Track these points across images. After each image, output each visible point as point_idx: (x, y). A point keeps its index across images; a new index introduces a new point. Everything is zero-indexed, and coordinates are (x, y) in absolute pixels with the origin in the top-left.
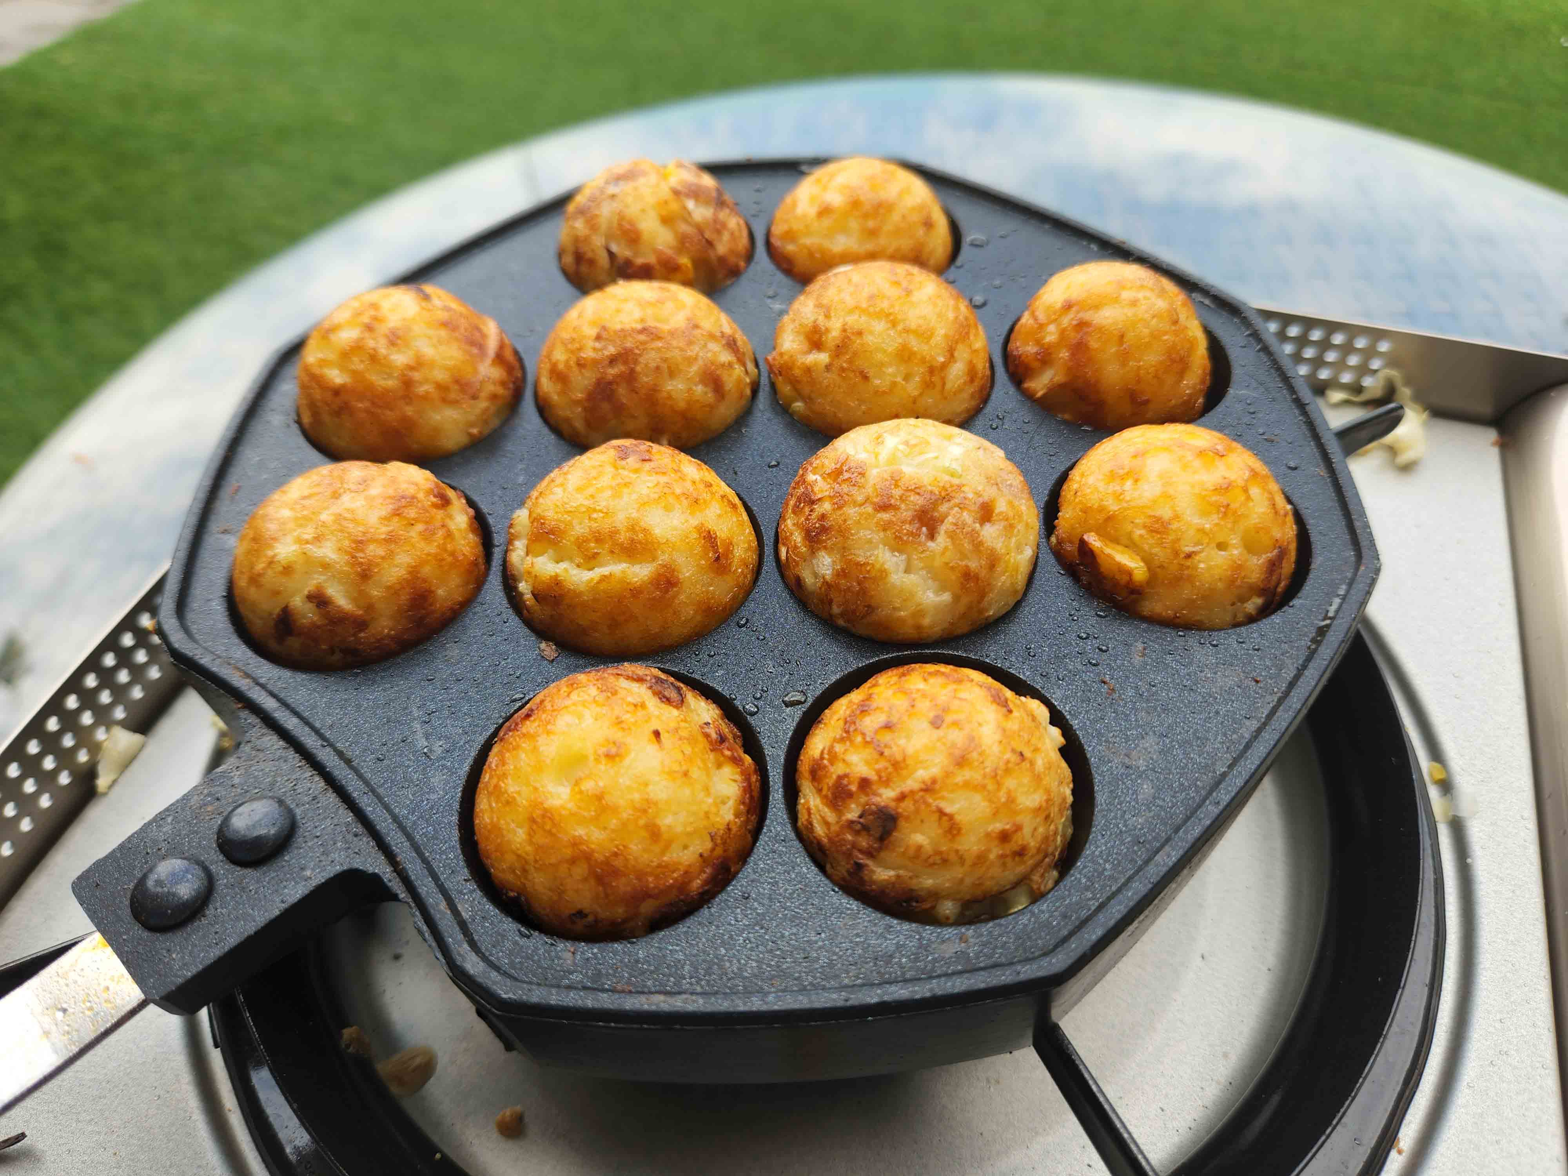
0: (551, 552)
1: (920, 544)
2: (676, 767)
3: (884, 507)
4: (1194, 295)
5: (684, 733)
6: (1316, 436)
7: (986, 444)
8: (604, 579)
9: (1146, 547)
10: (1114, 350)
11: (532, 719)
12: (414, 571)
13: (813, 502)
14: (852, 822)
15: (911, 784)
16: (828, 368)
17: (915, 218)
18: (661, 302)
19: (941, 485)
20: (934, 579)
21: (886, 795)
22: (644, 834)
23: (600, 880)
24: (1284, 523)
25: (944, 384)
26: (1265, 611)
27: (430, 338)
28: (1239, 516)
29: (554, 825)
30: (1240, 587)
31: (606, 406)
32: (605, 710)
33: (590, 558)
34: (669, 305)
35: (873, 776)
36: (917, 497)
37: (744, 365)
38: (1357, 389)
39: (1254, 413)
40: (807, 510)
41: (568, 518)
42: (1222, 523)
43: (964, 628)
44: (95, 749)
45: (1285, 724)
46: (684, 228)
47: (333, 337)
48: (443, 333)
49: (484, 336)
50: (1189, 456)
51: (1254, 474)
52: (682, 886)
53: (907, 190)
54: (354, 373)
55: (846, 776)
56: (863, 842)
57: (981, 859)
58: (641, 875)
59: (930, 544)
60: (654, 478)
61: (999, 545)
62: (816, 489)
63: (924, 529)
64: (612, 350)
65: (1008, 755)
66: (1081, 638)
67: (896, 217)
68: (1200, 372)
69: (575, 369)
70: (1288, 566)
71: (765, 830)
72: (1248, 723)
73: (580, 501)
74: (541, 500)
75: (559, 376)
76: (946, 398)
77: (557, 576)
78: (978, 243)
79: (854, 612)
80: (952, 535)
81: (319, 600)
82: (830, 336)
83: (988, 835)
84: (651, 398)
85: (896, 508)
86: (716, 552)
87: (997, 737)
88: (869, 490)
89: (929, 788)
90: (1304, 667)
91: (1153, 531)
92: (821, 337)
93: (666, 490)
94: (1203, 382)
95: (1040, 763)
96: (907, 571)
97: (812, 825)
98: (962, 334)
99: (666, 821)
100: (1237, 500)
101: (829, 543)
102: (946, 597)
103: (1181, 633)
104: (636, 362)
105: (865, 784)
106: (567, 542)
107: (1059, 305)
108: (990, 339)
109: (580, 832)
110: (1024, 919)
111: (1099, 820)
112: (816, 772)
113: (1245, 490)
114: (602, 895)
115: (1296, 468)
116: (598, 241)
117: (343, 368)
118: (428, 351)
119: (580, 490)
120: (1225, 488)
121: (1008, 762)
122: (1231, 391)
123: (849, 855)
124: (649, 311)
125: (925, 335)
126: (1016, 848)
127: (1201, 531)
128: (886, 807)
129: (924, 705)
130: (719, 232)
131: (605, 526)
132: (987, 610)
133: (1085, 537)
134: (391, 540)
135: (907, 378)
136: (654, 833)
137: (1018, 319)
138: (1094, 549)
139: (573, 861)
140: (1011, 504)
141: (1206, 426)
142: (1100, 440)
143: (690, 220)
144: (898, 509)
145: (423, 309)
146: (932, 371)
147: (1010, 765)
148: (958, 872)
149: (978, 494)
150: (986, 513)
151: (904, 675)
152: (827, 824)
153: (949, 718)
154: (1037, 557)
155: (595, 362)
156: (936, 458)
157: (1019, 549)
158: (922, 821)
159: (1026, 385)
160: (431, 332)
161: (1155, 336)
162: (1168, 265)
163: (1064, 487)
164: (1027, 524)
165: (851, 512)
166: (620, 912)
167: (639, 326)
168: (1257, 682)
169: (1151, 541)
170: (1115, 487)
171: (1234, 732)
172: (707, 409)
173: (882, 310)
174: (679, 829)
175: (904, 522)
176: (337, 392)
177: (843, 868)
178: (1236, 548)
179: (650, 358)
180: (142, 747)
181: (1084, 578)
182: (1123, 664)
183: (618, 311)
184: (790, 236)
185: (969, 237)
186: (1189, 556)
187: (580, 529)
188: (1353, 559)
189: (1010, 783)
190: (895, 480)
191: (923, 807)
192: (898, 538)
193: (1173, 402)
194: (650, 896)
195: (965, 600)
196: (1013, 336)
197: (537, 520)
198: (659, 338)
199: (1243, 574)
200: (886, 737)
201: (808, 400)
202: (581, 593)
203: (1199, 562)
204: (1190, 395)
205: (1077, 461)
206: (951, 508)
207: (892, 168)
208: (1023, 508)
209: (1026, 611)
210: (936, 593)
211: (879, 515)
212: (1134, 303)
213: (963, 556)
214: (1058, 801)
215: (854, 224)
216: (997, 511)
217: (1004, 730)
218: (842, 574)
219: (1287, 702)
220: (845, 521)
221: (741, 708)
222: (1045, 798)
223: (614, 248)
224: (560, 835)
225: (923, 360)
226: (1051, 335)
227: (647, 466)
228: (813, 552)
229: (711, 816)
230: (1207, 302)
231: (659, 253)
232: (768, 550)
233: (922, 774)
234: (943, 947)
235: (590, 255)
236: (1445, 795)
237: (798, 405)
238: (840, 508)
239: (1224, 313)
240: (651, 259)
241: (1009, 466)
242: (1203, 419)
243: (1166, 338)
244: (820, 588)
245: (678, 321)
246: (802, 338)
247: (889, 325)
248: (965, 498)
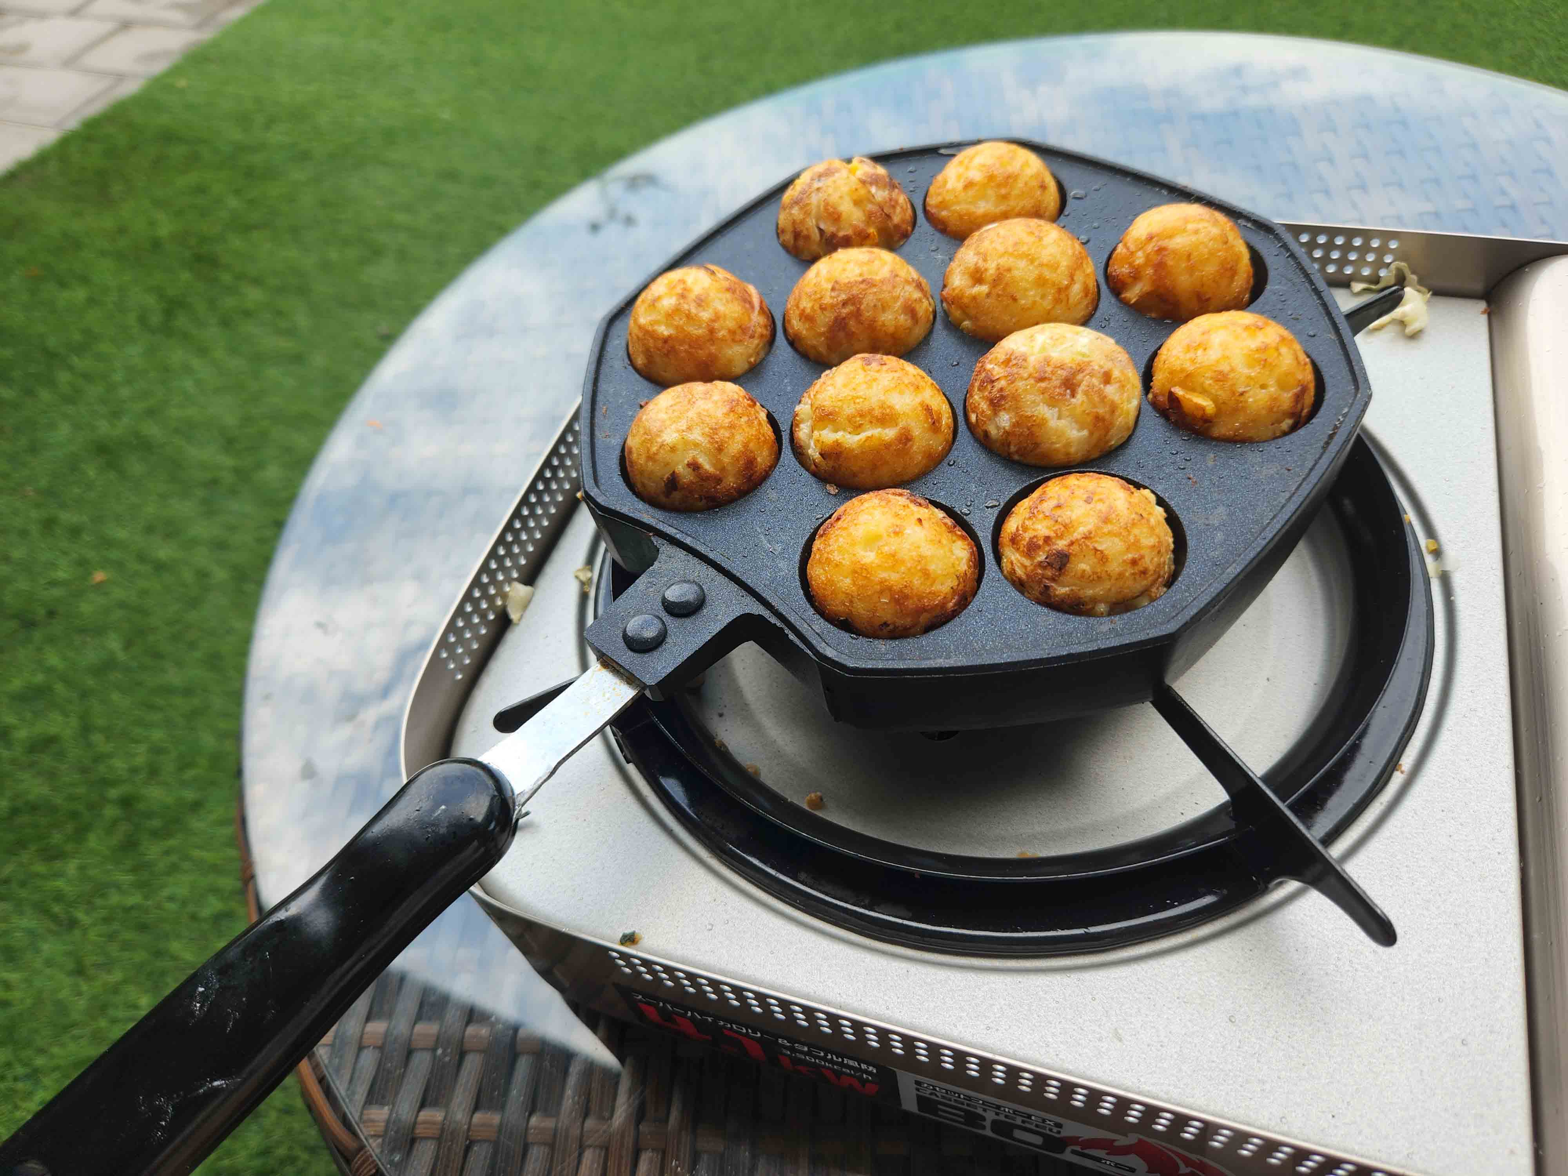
0: (830, 427)
1: (1066, 400)
2: (933, 537)
3: (1042, 379)
4: (1239, 221)
5: (934, 521)
6: (1329, 314)
7: (1103, 336)
8: (868, 438)
9: (1213, 391)
10: (1184, 265)
11: (842, 520)
12: (746, 445)
13: (993, 382)
14: (1041, 562)
15: (1077, 535)
16: (988, 295)
17: (1034, 183)
18: (871, 262)
19: (1077, 362)
20: (1076, 422)
21: (1061, 544)
22: (920, 574)
23: (897, 601)
24: (1305, 370)
25: (1068, 299)
26: (1294, 428)
27: (721, 300)
28: (1274, 366)
29: (868, 573)
30: (1277, 412)
31: (841, 335)
32: (887, 510)
33: (857, 427)
34: (877, 262)
35: (1052, 534)
36: (1062, 371)
37: (928, 299)
38: (1375, 280)
39: (1285, 301)
40: (989, 387)
41: (840, 404)
42: (1262, 371)
43: (1096, 454)
44: (504, 596)
45: (1306, 492)
46: (870, 207)
47: (658, 305)
48: (728, 295)
49: (750, 296)
50: (1239, 330)
51: (1283, 339)
52: (943, 605)
53: (1026, 163)
54: (677, 327)
55: (1035, 537)
56: (1049, 573)
57: (1121, 575)
58: (920, 598)
59: (1073, 400)
60: (891, 375)
61: (1116, 398)
62: (995, 373)
63: (1068, 391)
64: (843, 297)
65: (1133, 516)
66: (1173, 454)
67: (1020, 184)
68: (1245, 276)
69: (819, 311)
70: (1309, 398)
71: (985, 576)
72: (1283, 494)
73: (846, 392)
74: (818, 396)
75: (806, 317)
76: (1069, 309)
77: (837, 440)
78: (1078, 196)
79: (1025, 448)
80: (1086, 393)
81: (694, 466)
82: (988, 274)
83: (1124, 561)
84: (872, 327)
85: (1050, 379)
86: (933, 418)
87: (1126, 506)
88: (1031, 369)
89: (1087, 537)
90: (1320, 458)
91: (1217, 380)
92: (981, 275)
93: (899, 381)
94: (1248, 282)
95: (1153, 521)
96: (1059, 418)
97: (1014, 570)
98: (1077, 266)
99: (932, 567)
100: (1271, 355)
101: (1007, 406)
102: (1085, 433)
103: (1238, 446)
104: (861, 303)
105: (1047, 539)
106: (841, 419)
107: (1144, 238)
108: (1096, 268)
109: (883, 575)
110: (1148, 610)
111: (1190, 555)
112: (1014, 540)
113: (1277, 349)
114: (899, 611)
115: (1314, 336)
116: (811, 223)
117: (667, 326)
118: (721, 308)
119: (845, 386)
120: (1264, 349)
121: (1134, 519)
122: (1268, 287)
123: (1040, 582)
124: (865, 269)
125: (1054, 267)
126: (1142, 569)
127: (1249, 378)
128: (1062, 550)
129: (1079, 492)
130: (894, 207)
131: (866, 406)
132: (1110, 440)
133: (1172, 390)
134: (732, 426)
135: (1043, 297)
136: (926, 574)
137: (1114, 249)
138: (1179, 397)
139: (881, 592)
140: (1122, 372)
141: (1253, 312)
142: (1178, 327)
143: (873, 200)
144: (1051, 379)
145: (712, 280)
146: (1060, 291)
147: (1135, 521)
148: (1107, 585)
149: (1101, 367)
150: (1107, 378)
151: (1062, 480)
152: (1025, 567)
153: (1096, 498)
154: (1140, 408)
155: (833, 306)
156: (1072, 346)
157: (1129, 401)
158: (1084, 556)
159: (1123, 296)
160: (720, 295)
161: (1212, 253)
162: (1220, 200)
163: (1155, 360)
164: (1133, 385)
165: (1020, 384)
166: (908, 621)
167: (860, 279)
168: (1289, 470)
169: (1217, 387)
170: (1191, 355)
171: (1275, 500)
172: (907, 331)
173: (1024, 253)
174: (939, 572)
175: (1055, 387)
176: (666, 341)
177: (1037, 591)
178: (1273, 387)
179: (869, 300)
180: (533, 594)
181: (1173, 419)
182: (1201, 467)
183: (844, 270)
184: (943, 205)
185: (1072, 193)
186: (1242, 394)
187: (849, 410)
188: (1353, 391)
189: (1136, 531)
190: (1047, 360)
191: (1084, 547)
192: (1052, 398)
193: (1227, 298)
194: (926, 611)
195: (1096, 435)
196: (1111, 262)
197: (816, 408)
198: (875, 286)
199: (1278, 404)
200: (1059, 512)
201: (974, 318)
202: (853, 450)
203: (1249, 397)
204: (1239, 292)
205: (1162, 345)
206: (1085, 376)
207: (1013, 147)
208: (1130, 375)
209: (1135, 441)
210: (1079, 431)
211: (1039, 385)
212: (1196, 232)
213: (1095, 406)
214: (1165, 544)
215: (990, 192)
216: (1114, 376)
217: (1130, 503)
218: (1016, 425)
219: (1308, 480)
220: (1017, 390)
221: (959, 512)
222: (1157, 540)
223: (822, 226)
224: (872, 578)
225: (1054, 284)
226: (1140, 259)
227: (885, 368)
228: (995, 413)
229: (956, 566)
230: (1249, 225)
231: (855, 227)
232: (961, 419)
233: (1082, 530)
234: (1101, 627)
235: (805, 232)
236: (1437, 560)
237: (967, 323)
238: (1013, 383)
239: (1262, 232)
240: (849, 232)
241: (1118, 349)
242: (1249, 308)
243: (1220, 254)
244: (1002, 436)
245: (884, 273)
246: (966, 277)
247: (1029, 263)
248: (1093, 369)
